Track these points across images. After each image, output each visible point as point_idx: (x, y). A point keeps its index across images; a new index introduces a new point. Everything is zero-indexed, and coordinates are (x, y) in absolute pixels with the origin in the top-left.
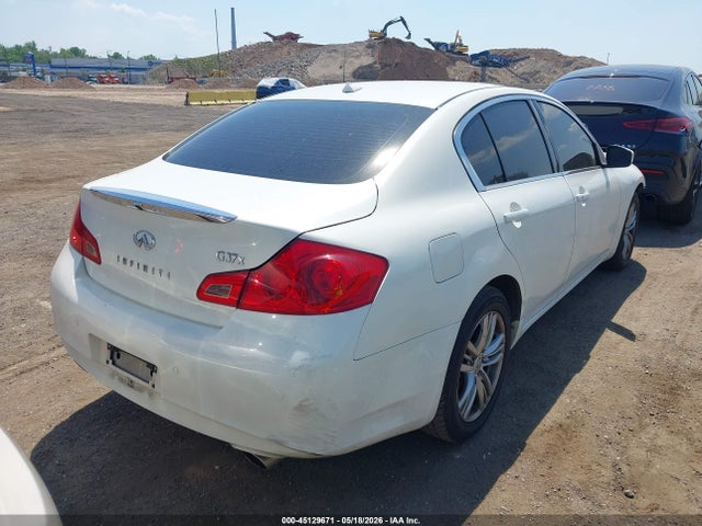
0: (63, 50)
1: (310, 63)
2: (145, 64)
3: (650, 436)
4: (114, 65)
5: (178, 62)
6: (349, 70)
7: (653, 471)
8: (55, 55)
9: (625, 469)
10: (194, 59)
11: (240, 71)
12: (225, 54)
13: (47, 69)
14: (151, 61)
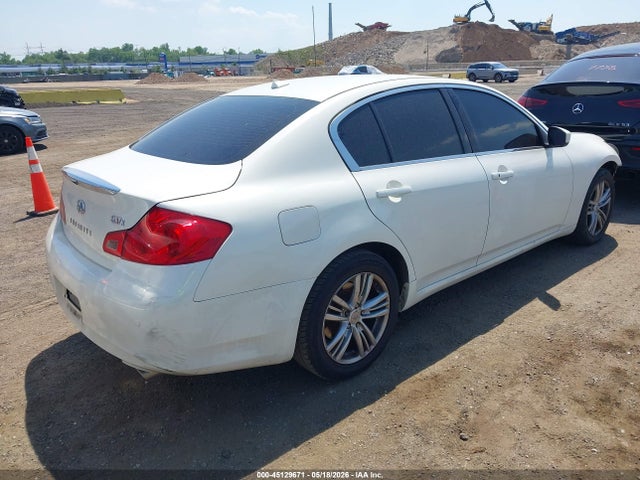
0: (189, 49)
1: (396, 49)
2: (254, 58)
3: (514, 392)
4: (228, 60)
5: (280, 54)
6: (433, 54)
7: (497, 421)
8: (183, 54)
9: (472, 416)
10: (294, 51)
11: (333, 60)
12: (320, 46)
13: (176, 66)
14: (258, 54)
